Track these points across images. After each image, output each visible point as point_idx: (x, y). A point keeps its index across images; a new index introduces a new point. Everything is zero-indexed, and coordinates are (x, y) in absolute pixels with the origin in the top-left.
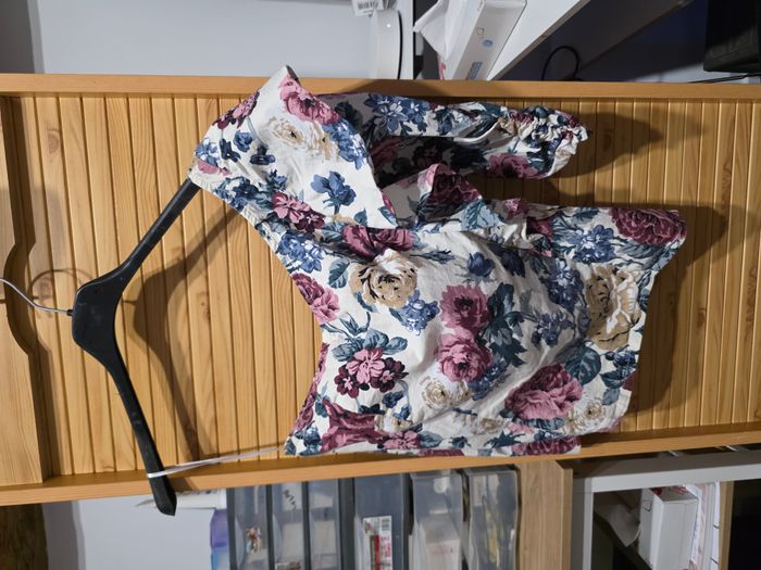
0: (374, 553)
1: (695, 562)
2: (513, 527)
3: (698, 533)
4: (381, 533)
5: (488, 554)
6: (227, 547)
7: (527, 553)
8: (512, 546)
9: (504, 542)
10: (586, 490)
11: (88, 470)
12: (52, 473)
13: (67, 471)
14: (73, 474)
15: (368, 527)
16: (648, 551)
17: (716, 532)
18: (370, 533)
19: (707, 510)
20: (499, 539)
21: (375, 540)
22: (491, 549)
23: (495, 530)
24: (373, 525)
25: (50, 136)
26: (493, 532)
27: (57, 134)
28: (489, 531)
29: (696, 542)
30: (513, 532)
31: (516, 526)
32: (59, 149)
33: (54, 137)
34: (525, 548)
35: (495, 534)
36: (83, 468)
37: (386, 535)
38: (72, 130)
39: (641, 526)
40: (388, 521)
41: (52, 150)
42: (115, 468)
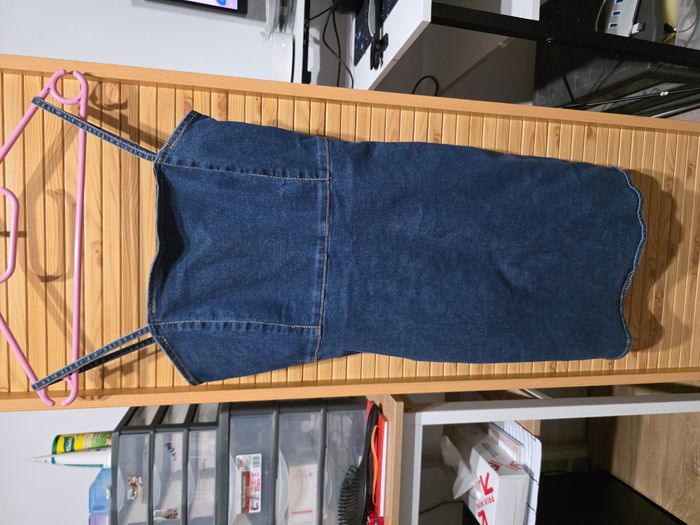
0: (245, 487)
4: (252, 470)
10: (416, 423)
15: (240, 463)
18: (242, 469)
21: (247, 475)
24: (244, 461)
37: (256, 472)
40: (258, 458)
42: (9, 389)
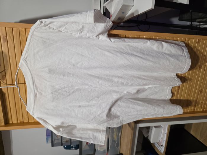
1: (160, 141)
2: (120, 133)
3: (162, 135)
5: (114, 138)
6: (51, 136)
7: (123, 139)
8: (119, 137)
9: (118, 136)
10: (137, 126)
11: (16, 122)
12: (7, 123)
13: (11, 122)
14: (12, 123)
16: (150, 138)
17: (166, 135)
19: (164, 130)
20: (117, 135)
22: (115, 137)
23: (116, 133)
25: (3, 38)
26: (115, 134)
27: (6, 38)
28: (114, 133)
29: (161, 137)
30: (120, 134)
31: (121, 132)
32: (6, 42)
34: (122, 138)
35: (116, 134)
36: (15, 121)
38: (10, 36)
39: (150, 133)
41: (4, 42)
42: (23, 121)
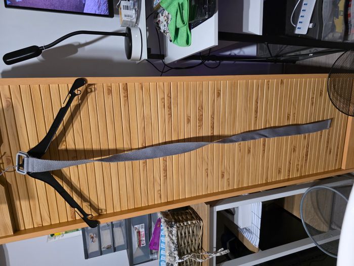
0: (138, 237)
4: (141, 230)
10: (214, 210)
11: (31, 227)
12: (17, 230)
13: (22, 228)
14: (25, 229)
15: (136, 228)
18: (137, 230)
21: (139, 233)
24: (138, 228)
25: (7, 101)
32: (11, 105)
33: (9, 101)
36: (29, 226)
37: (142, 231)
38: (16, 98)
40: (143, 225)
